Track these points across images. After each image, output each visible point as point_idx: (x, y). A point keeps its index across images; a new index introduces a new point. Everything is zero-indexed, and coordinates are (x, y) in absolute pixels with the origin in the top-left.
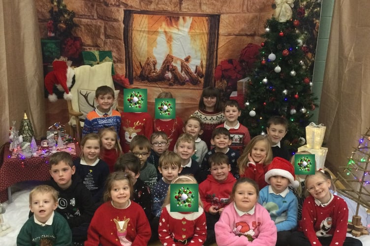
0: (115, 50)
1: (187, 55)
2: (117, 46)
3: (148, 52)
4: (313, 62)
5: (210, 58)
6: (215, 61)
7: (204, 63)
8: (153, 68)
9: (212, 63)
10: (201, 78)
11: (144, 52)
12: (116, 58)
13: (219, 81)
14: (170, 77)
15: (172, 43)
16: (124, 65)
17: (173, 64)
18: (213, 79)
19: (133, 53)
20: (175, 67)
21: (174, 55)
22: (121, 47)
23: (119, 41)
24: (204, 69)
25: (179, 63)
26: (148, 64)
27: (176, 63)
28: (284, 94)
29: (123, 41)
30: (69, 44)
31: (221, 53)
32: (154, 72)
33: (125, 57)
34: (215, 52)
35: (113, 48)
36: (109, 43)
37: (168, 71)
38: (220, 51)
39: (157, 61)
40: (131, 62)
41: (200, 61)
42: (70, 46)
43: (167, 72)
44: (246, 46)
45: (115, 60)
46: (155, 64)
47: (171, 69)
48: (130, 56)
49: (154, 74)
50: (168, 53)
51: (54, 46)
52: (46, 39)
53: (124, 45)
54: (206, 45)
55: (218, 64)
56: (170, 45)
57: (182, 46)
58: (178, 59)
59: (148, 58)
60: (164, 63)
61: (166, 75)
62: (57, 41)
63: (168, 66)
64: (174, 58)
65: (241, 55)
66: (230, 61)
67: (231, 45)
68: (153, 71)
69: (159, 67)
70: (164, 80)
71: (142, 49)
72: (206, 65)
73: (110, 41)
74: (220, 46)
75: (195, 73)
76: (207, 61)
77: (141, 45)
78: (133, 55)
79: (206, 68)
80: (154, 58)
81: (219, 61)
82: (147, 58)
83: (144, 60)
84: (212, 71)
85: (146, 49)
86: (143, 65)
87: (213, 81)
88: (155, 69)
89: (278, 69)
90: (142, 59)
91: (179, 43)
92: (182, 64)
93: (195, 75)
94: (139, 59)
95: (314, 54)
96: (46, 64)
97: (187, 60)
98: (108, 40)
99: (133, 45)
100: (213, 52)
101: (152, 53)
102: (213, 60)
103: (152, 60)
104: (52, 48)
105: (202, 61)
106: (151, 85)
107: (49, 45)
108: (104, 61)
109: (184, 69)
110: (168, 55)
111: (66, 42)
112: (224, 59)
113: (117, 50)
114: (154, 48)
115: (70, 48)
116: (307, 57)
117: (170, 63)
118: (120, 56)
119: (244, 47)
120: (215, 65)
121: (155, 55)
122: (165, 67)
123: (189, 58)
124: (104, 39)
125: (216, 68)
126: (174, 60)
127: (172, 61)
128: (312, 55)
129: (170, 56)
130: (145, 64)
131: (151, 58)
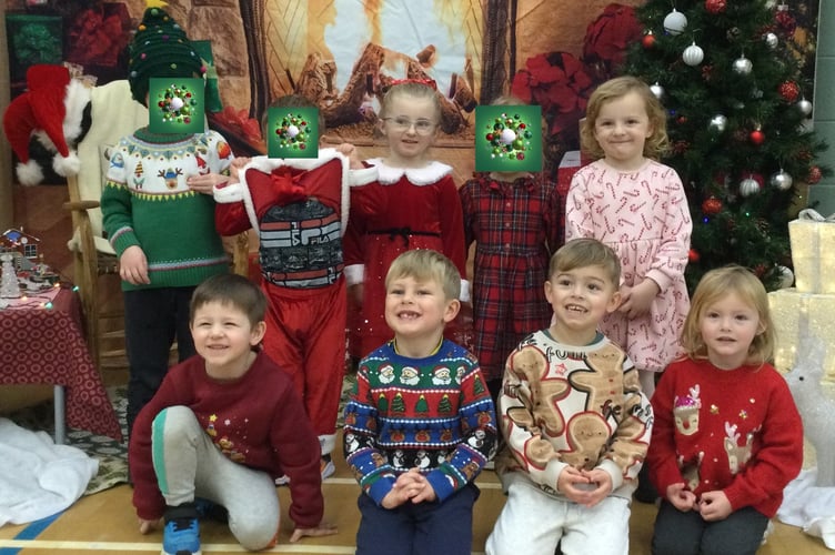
0: (220, 38)
1: (425, 45)
2: (226, 27)
3: (310, 37)
4: (811, 57)
5: (493, 52)
6: (507, 58)
7: (477, 66)
8: (325, 86)
9: (501, 63)
10: (469, 110)
11: (299, 40)
12: (223, 61)
15: (380, 10)
16: (247, 79)
17: (385, 71)
19: (267, 43)
20: (390, 79)
21: (384, 47)
22: (234, 28)
23: (229, 9)
24: (478, 85)
25: (402, 66)
26: (312, 75)
27: (393, 67)
28: (716, 127)
29: (238, 10)
30: (89, 26)
31: (527, 34)
32: (327, 98)
33: (247, 59)
34: (509, 32)
35: (214, 31)
36: (204, 20)
37: (371, 92)
38: (523, 29)
39: (338, 65)
40: (263, 70)
41: (463, 61)
42: (92, 33)
43: (367, 95)
44: (602, 11)
45: (222, 66)
46: (330, 73)
47: (378, 87)
48: (260, 51)
49: (330, 102)
50: (369, 39)
51: (44, 32)
52: (19, 12)
53: (241, 20)
54: (479, 13)
55: (518, 67)
56: (375, 17)
57: (410, 15)
58: (398, 56)
59: (310, 57)
60: (357, 68)
61: (364, 105)
62: (56, 18)
63: (370, 78)
64: (386, 54)
65: (590, 39)
66: (555, 59)
67: (555, 9)
68: (326, 93)
69: (342, 83)
70: (357, 122)
71: (293, 32)
72: (483, 72)
73: (207, 12)
74: (521, 14)
75: (451, 96)
76: (484, 60)
77: (288, 19)
78: (268, 49)
79: (483, 79)
80: (329, 56)
81: (522, 58)
82: (306, 56)
83: (297, 63)
85: (305, 30)
86: (296, 77)
88: (330, 88)
89: (694, 53)
90: (294, 59)
91: (401, 10)
92: (410, 69)
93: (451, 101)
94: (284, 58)
95: (812, 31)
96: (20, 84)
97: (426, 58)
98: (202, 8)
99: (267, 19)
100: (503, 31)
101: (323, 39)
102: (502, 56)
103: (321, 61)
104: (37, 38)
105: (469, 61)
107: (30, 29)
110: (370, 45)
111: (79, 23)
112: (536, 51)
113: (225, 39)
114: (329, 26)
115: (91, 38)
116: (792, 41)
117: (376, 70)
118: (236, 55)
119: (597, 15)
120: (508, 71)
121: (331, 46)
122: (360, 80)
123: (431, 53)
124: (189, 8)
125: (512, 80)
126: (386, 60)
127: (380, 65)
128: (808, 36)
129: (375, 48)
130: (303, 75)
131: (318, 55)
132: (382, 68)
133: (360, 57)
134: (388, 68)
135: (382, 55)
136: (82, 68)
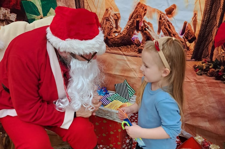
1: (171, 4)
5: (211, 9)
7: (200, 18)
8: (114, 26)
9: (215, 17)
10: (190, 42)
13: (220, 47)
14: (141, 41)
17: (146, 18)
18: (211, 44)
20: (149, 23)
21: (147, 5)
24: (198, 28)
25: (156, 17)
26: (108, 20)
27: (151, 17)
32: (115, 32)
37: (138, 30)
39: (121, 15)
41: (192, 15)
43: (136, 32)
46: (117, 19)
47: (142, 27)
48: (81, 5)
49: (117, 34)
58: (154, 10)
59: (107, 10)
60: (132, 17)
61: (134, 36)
63: (138, 22)
64: (148, 9)
68: (114, 30)
69: (123, 24)
70: (130, 45)
72: (203, 21)
75: (182, 34)
76: (205, 14)
78: (86, 4)
79: (202, 25)
80: (117, 10)
82: (105, 10)
84: (211, 31)
87: (210, 48)
88: (117, 27)
92: (160, 19)
93: (182, 37)
97: (170, 12)
103: (112, 12)
105: (195, 14)
106: (112, 51)
108: (48, 14)
109: (163, 27)
110: (139, 3)
117: (142, 18)
120: (218, 21)
122: (132, 24)
123: (173, 9)
126: (147, 12)
127: (144, 15)
129: (142, 5)
130: (103, 19)
131: (111, 9)
132: (145, 17)
133: (133, 11)
134: (148, 17)
135: (146, 10)
136: (9, 10)
